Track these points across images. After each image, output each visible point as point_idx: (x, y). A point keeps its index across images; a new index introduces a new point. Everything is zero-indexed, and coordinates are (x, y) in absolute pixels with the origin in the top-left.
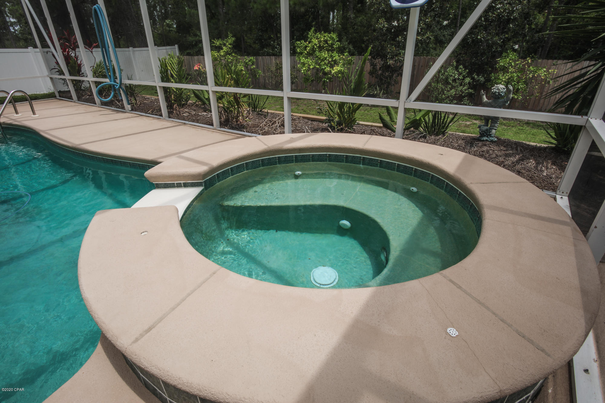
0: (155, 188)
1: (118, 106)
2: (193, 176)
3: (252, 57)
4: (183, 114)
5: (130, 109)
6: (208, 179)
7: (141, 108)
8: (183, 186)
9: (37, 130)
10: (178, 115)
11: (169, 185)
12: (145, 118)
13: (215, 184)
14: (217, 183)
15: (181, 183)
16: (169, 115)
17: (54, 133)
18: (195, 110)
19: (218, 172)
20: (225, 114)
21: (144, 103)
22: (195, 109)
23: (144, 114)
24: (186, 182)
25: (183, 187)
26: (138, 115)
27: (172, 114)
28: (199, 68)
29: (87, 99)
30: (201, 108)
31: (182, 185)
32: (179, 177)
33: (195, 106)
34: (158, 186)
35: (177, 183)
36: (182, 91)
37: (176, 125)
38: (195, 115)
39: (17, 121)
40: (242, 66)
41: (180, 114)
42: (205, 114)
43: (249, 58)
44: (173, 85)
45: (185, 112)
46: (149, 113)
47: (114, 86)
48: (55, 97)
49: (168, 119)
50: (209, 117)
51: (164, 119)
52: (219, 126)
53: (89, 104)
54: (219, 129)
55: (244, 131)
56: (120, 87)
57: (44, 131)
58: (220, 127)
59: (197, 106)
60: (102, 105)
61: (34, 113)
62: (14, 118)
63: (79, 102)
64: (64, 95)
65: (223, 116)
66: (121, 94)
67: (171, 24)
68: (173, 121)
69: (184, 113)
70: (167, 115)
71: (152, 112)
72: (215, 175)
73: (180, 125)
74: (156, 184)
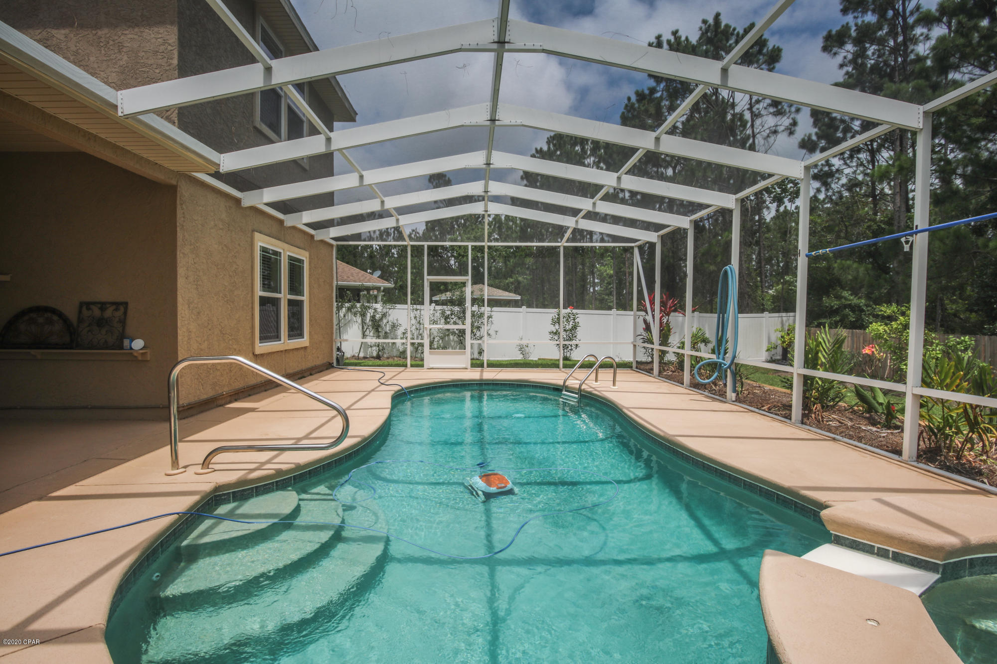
0: (831, 542)
1: (714, 392)
2: (924, 548)
3: (967, 337)
4: (827, 421)
5: (734, 399)
6: (950, 563)
7: (749, 399)
8: (891, 556)
9: (619, 406)
10: (819, 421)
11: (861, 546)
12: (758, 416)
13: (961, 577)
14: (967, 578)
15: (888, 551)
16: (802, 420)
17: (639, 412)
18: (851, 420)
19: (974, 555)
20: (929, 439)
21: (754, 394)
22: (851, 417)
23: (757, 410)
24: (900, 551)
25: (891, 560)
26: (746, 410)
27: (808, 419)
28: (873, 352)
29: (669, 376)
30: (863, 417)
31: (889, 555)
32: (890, 538)
33: (851, 412)
34: (838, 541)
35: (878, 548)
36: (832, 384)
37: (818, 438)
38: (852, 427)
39: (596, 390)
40: (938, 352)
41: (823, 421)
42: (874, 429)
43: (960, 338)
44: (820, 374)
45: (833, 420)
46: (764, 410)
47: (721, 364)
48: (631, 367)
49: (800, 425)
50: (884, 437)
51: (794, 424)
52: (915, 459)
53: (672, 382)
54: (915, 464)
55: (983, 482)
56: (729, 367)
57: (627, 408)
58: (917, 461)
59: (854, 412)
60: (691, 387)
61: (614, 384)
62: (593, 386)
63: (659, 378)
64: (643, 367)
65: (924, 441)
66: (726, 377)
67: (793, 281)
68: (809, 430)
69: (831, 421)
70: (800, 418)
71: (769, 409)
72: (966, 560)
73: (825, 440)
74: (835, 535)
